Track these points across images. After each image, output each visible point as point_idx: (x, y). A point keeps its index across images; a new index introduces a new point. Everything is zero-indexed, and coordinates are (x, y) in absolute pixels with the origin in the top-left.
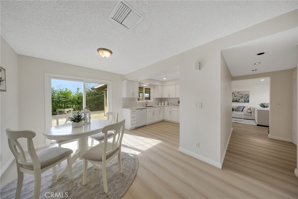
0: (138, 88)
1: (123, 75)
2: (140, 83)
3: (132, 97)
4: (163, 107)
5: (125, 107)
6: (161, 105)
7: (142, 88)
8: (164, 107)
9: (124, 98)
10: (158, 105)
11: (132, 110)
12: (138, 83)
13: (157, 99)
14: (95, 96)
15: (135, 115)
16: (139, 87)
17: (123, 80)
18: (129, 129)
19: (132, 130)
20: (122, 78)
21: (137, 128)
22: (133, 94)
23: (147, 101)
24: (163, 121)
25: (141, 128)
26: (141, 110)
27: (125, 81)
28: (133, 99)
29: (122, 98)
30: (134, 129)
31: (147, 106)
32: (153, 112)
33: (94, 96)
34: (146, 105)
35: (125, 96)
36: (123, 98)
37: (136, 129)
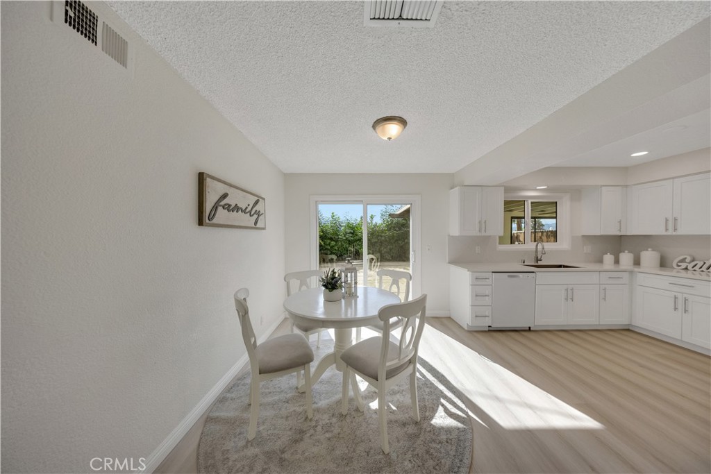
0: (503, 204)
1: (453, 174)
2: (508, 190)
3: (479, 234)
4: (626, 275)
5: (455, 261)
6: (617, 262)
7: (521, 203)
8: (631, 272)
9: (452, 236)
10: (601, 261)
11: (478, 274)
12: (503, 188)
13: (587, 238)
14: (400, 229)
15: (487, 291)
16: (507, 203)
17: (452, 188)
18: (466, 328)
19: (476, 334)
20: (450, 181)
21: (492, 331)
22: (483, 225)
23: (540, 246)
24: (627, 330)
25: (512, 334)
26: (509, 276)
27: (457, 188)
28: (483, 241)
29: (449, 236)
30: (485, 331)
31: (540, 263)
32: (570, 287)
33: (397, 231)
34: (537, 260)
35: (455, 231)
36: (452, 238)
37: (489, 331)
